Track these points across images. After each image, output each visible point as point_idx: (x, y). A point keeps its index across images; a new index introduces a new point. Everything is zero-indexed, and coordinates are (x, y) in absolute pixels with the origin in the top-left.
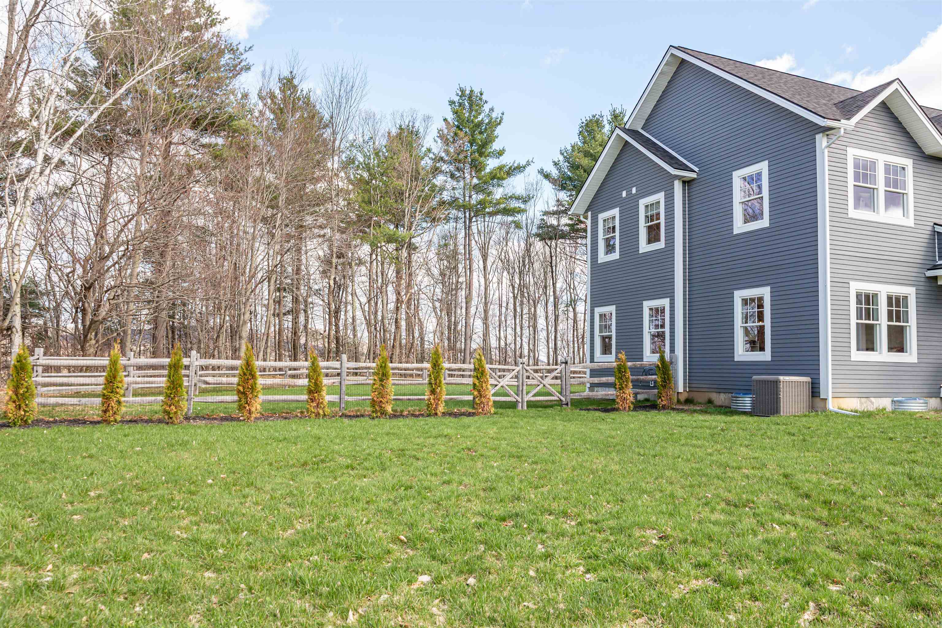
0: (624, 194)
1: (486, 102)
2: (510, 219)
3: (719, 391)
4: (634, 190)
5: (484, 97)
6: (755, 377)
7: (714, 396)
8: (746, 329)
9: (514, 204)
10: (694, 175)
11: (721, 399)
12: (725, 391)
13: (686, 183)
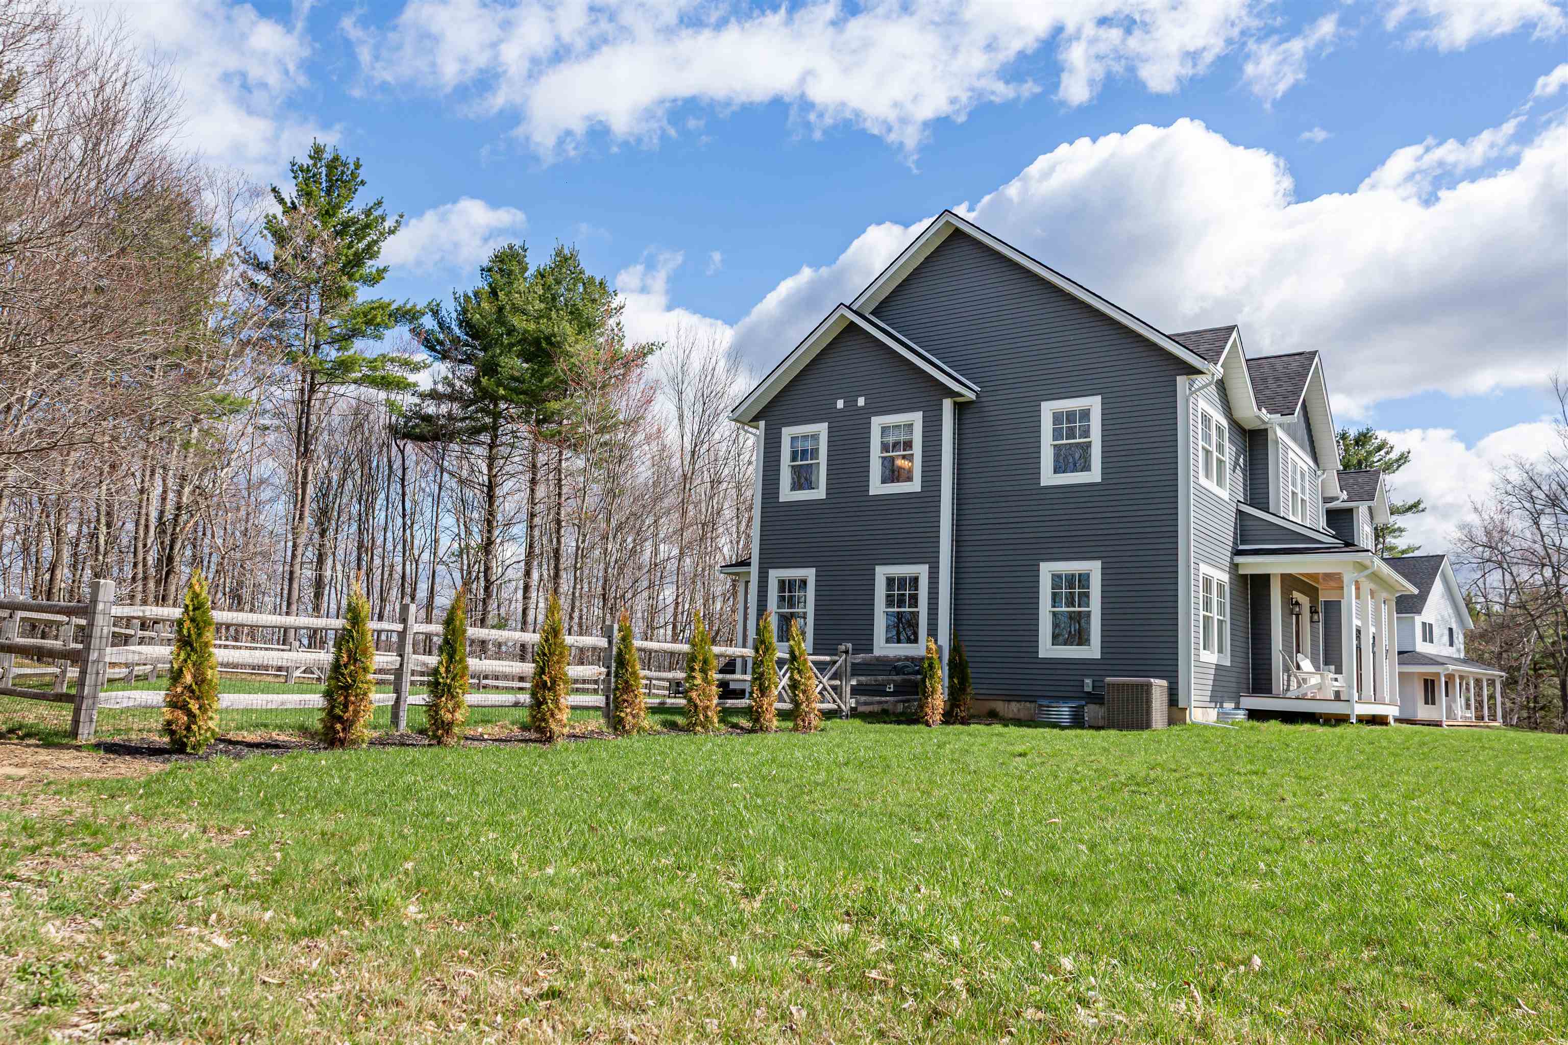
0: (840, 404)
1: (363, 183)
2: (382, 395)
3: (1009, 699)
4: (861, 402)
5: (362, 174)
6: (1108, 679)
7: (999, 706)
8: (1055, 614)
9: (396, 372)
10: (973, 396)
11: (1013, 708)
12: (1019, 699)
13: (961, 408)
